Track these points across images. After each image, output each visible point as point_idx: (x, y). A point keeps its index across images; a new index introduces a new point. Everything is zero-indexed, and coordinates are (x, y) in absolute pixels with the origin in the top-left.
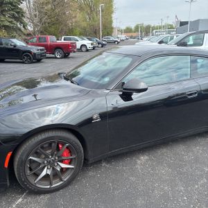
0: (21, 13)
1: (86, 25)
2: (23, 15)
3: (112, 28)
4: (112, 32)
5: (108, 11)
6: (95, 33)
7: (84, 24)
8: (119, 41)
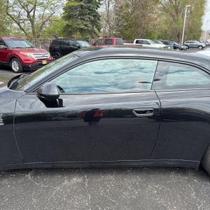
0: (97, 16)
1: (166, 29)
2: (99, 19)
3: (201, 31)
4: (200, 36)
5: (198, 13)
6: (178, 36)
7: (165, 27)
8: (204, 45)
